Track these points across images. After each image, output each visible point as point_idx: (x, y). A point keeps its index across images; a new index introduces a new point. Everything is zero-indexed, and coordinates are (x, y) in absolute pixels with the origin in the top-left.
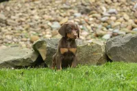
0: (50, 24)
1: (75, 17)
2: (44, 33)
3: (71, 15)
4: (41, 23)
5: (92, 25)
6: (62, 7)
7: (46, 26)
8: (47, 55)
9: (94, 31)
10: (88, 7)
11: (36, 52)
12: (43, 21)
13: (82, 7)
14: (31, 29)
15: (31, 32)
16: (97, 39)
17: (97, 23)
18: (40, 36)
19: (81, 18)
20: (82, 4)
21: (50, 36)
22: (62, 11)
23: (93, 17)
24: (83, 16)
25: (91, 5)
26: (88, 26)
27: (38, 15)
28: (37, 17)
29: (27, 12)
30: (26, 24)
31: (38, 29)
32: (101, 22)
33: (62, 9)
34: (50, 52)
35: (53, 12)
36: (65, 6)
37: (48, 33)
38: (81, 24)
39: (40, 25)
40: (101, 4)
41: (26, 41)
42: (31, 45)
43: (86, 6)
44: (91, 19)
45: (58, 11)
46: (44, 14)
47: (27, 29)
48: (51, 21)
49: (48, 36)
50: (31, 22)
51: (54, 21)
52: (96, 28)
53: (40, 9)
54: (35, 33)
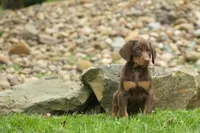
0: (109, 40)
1: (151, 28)
2: (99, 56)
3: (145, 26)
4: (95, 39)
5: (179, 43)
6: (129, 13)
7: (102, 44)
8: (104, 93)
9: (183, 53)
10: (173, 13)
11: (87, 87)
12: (98, 36)
13: (163, 13)
14: (78, 49)
15: (79, 54)
16: (187, 65)
17: (188, 39)
18: (92, 61)
19: (161, 30)
20: (163, 8)
21: (110, 61)
22: (129, 19)
23: (181, 29)
24: (163, 28)
25: (177, 9)
26: (172, 44)
27: (90, 26)
28: (87, 30)
29: (71, 22)
30: (70, 41)
31: (90, 49)
32: (194, 36)
33: (129, 16)
34: (110, 87)
35: (114, 21)
36: (133, 11)
37: (107, 55)
38: (160, 40)
39: (94, 43)
40: (193, 7)
41: (70, 69)
42: (78, 76)
43: (169, 11)
44: (177, 32)
45: (122, 20)
46: (100, 24)
47: (71, 50)
48: (111, 36)
49: (106, 61)
50: (79, 37)
51: (115, 36)
52: (186, 47)
53: (93, 16)
54: (84, 56)
